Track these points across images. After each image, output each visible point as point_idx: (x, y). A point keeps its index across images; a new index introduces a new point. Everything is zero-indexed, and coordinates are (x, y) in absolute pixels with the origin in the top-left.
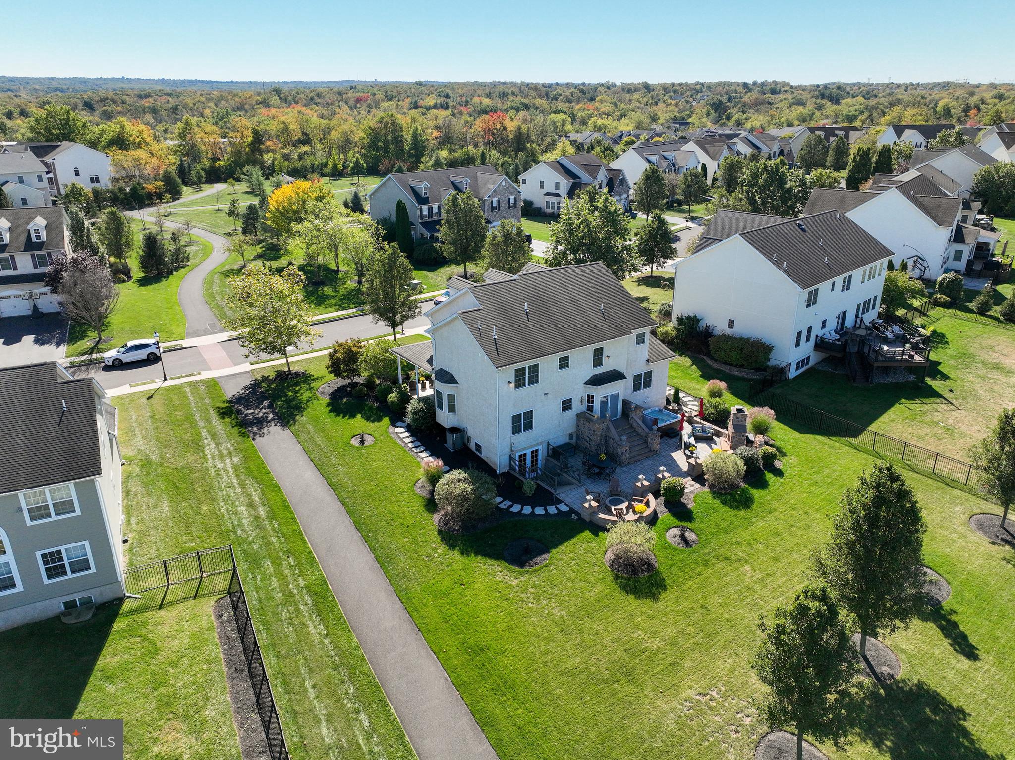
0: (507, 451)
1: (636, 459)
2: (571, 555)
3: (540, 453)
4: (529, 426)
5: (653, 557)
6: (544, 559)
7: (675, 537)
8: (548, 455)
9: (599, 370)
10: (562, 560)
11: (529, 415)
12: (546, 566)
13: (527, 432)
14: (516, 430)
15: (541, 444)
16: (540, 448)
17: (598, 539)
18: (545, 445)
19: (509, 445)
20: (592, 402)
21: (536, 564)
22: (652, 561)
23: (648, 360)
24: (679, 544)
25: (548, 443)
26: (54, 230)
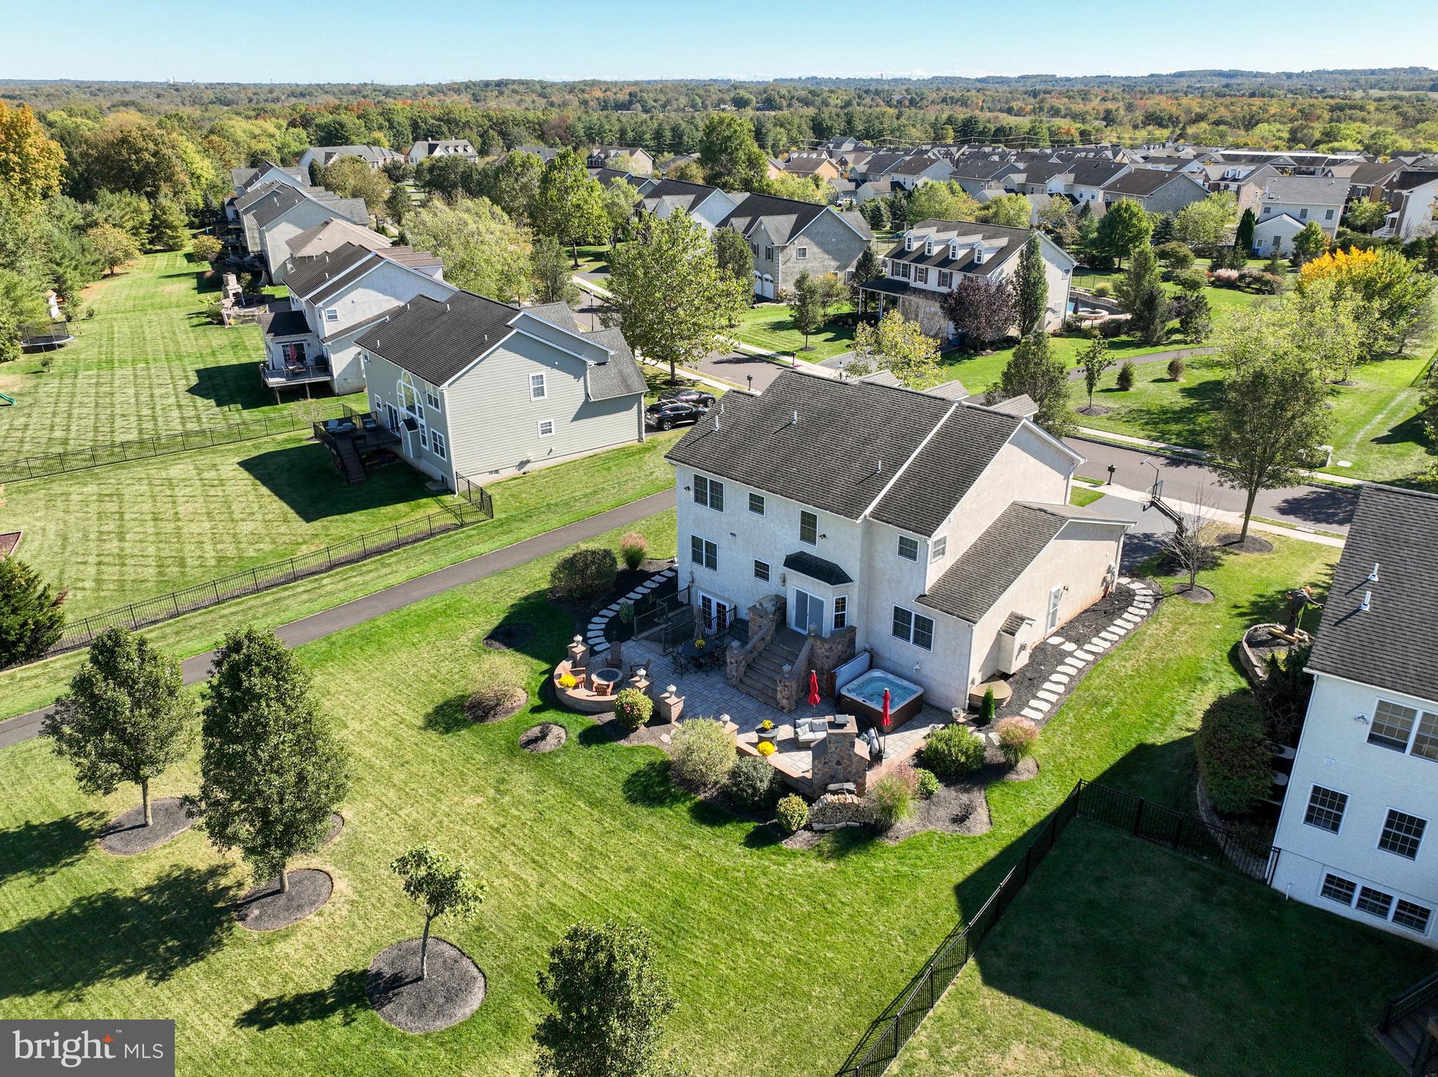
0: (688, 578)
1: (750, 690)
3: (728, 612)
4: (712, 564)
9: (811, 550)
11: (712, 548)
13: (710, 571)
14: (696, 557)
16: (727, 606)
19: (689, 571)
23: (920, 597)
26: (1002, 255)
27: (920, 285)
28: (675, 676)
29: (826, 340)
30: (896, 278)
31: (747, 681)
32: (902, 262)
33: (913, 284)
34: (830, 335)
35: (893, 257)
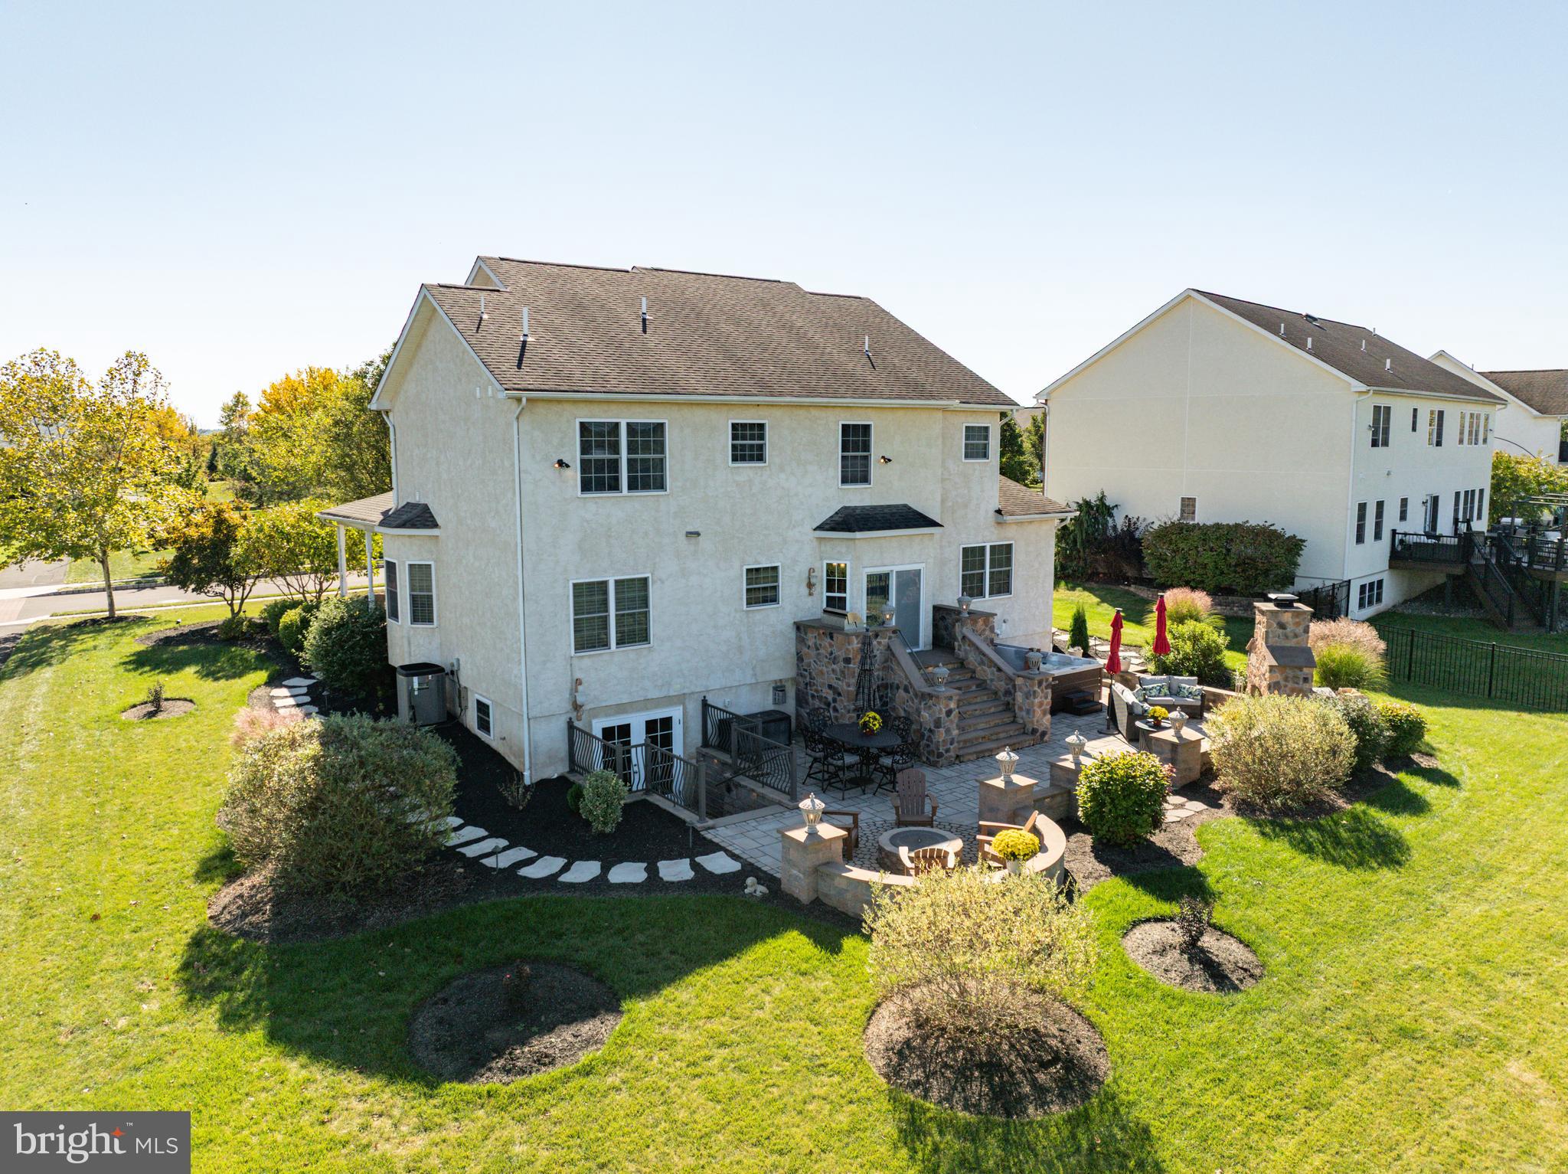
0: (560, 704)
1: (980, 748)
2: (715, 1026)
3: (677, 732)
4: (635, 632)
5: (1083, 1030)
6: (587, 1042)
7: (1162, 952)
8: (706, 743)
9: (859, 497)
10: (666, 1045)
11: (636, 592)
12: (587, 1071)
13: (631, 650)
14: (590, 637)
15: (680, 699)
16: (676, 713)
17: (841, 962)
18: (694, 708)
19: (566, 686)
20: (842, 588)
21: (544, 1060)
22: (1084, 1049)
23: (999, 513)
24: (1186, 979)
25: (705, 705)
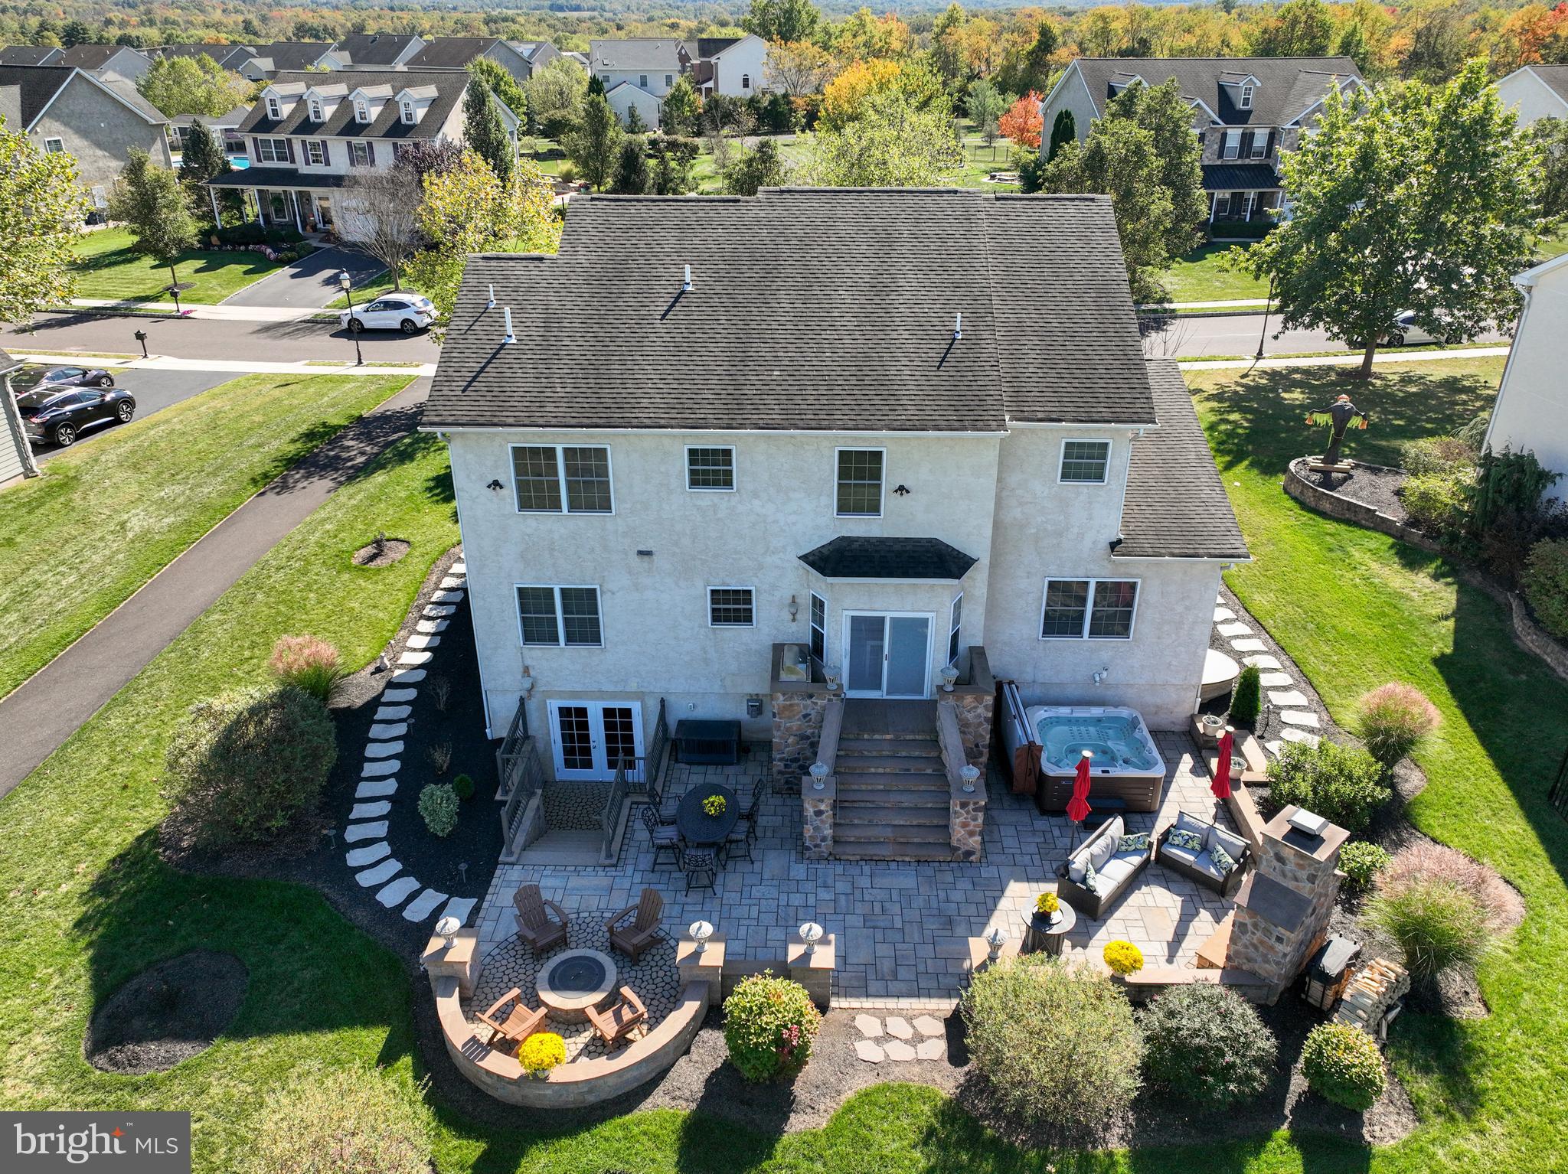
0: (513, 683)
1: (871, 850)
3: (637, 721)
4: (586, 633)
9: (861, 527)
11: (583, 600)
13: (581, 649)
14: (537, 632)
15: (640, 696)
16: (636, 707)
18: (653, 706)
19: (516, 668)
20: (821, 623)
23: (1114, 545)
25: (663, 705)
26: (439, 108)
27: (318, 169)
28: (694, 896)
29: (198, 271)
30: (267, 164)
31: (851, 835)
32: (271, 137)
33: (304, 169)
34: (200, 263)
35: (251, 131)
